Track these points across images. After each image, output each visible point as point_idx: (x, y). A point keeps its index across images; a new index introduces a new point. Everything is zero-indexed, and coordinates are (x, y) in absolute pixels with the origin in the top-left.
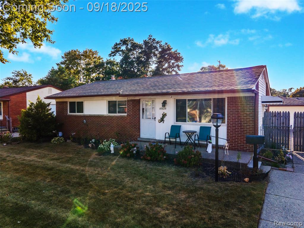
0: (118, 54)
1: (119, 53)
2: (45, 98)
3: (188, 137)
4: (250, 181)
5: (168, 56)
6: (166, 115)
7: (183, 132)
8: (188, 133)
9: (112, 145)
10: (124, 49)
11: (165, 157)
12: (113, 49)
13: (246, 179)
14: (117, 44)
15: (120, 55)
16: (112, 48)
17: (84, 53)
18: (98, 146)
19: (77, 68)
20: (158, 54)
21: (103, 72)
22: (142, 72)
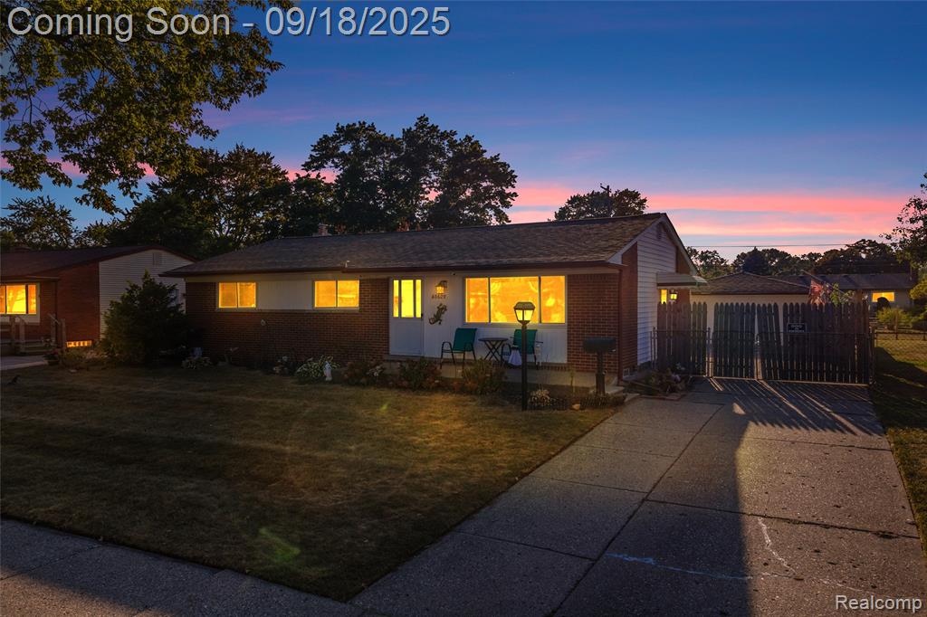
0: (330, 163)
1: (333, 162)
2: (160, 275)
3: (491, 350)
4: (582, 409)
5: (472, 171)
6: (446, 310)
7: (480, 340)
8: (490, 342)
9: (327, 366)
10: (347, 152)
11: (437, 381)
12: (314, 150)
13: (576, 406)
14: (325, 139)
15: (336, 167)
16: (313, 148)
17: (232, 160)
18: (295, 370)
19: (211, 197)
20: (445, 164)
21: (286, 209)
22: (399, 210)
